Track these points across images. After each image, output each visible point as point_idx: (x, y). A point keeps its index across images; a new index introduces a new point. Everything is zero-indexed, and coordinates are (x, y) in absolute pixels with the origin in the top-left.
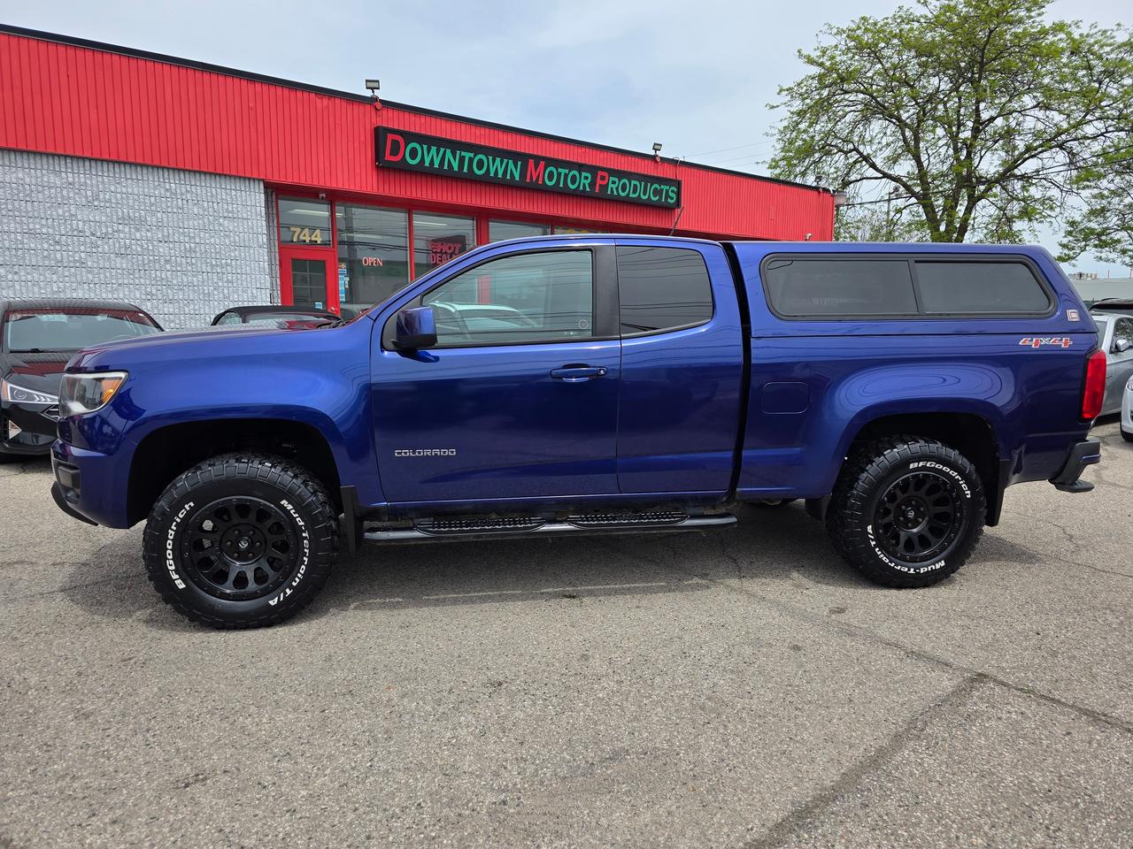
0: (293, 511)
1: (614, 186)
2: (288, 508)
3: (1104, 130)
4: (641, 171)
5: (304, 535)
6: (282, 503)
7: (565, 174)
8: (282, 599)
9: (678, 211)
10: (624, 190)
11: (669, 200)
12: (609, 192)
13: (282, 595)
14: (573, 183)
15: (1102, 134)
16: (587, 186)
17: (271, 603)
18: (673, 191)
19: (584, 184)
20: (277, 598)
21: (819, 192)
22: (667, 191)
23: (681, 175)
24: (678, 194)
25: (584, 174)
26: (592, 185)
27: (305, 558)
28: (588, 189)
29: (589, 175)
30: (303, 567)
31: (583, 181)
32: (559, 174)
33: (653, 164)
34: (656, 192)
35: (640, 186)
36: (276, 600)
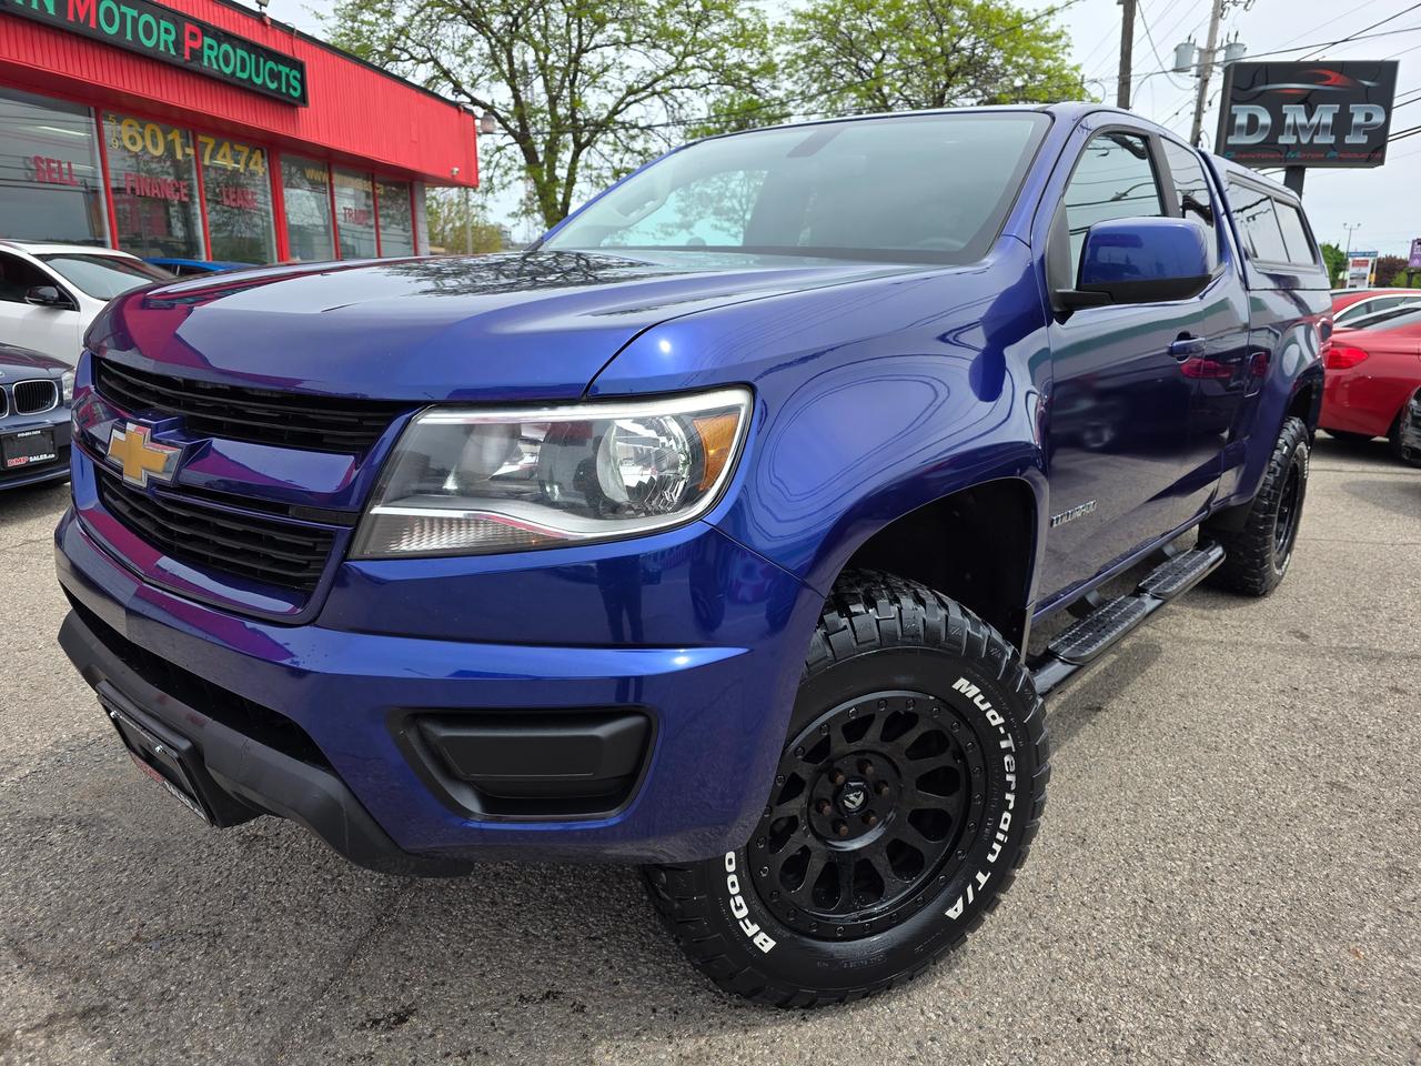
0: (981, 697)
1: (213, 54)
2: (969, 695)
3: (707, 82)
4: (244, 34)
5: (1004, 744)
6: (956, 686)
7: (133, 17)
8: (971, 899)
9: (302, 110)
10: (227, 63)
11: (292, 91)
12: (206, 63)
13: (970, 889)
14: (149, 37)
15: (705, 86)
16: (171, 45)
17: (952, 913)
18: (295, 78)
19: (166, 42)
20: (960, 901)
21: (460, 111)
22: (287, 76)
23: (301, 53)
24: (302, 82)
25: (164, 24)
26: (178, 44)
27: (1009, 797)
28: (173, 52)
29: (171, 27)
30: (1006, 815)
31: (163, 36)
32: (123, 16)
33: (260, 27)
34: (275, 76)
35: (251, 61)
36: (960, 903)
